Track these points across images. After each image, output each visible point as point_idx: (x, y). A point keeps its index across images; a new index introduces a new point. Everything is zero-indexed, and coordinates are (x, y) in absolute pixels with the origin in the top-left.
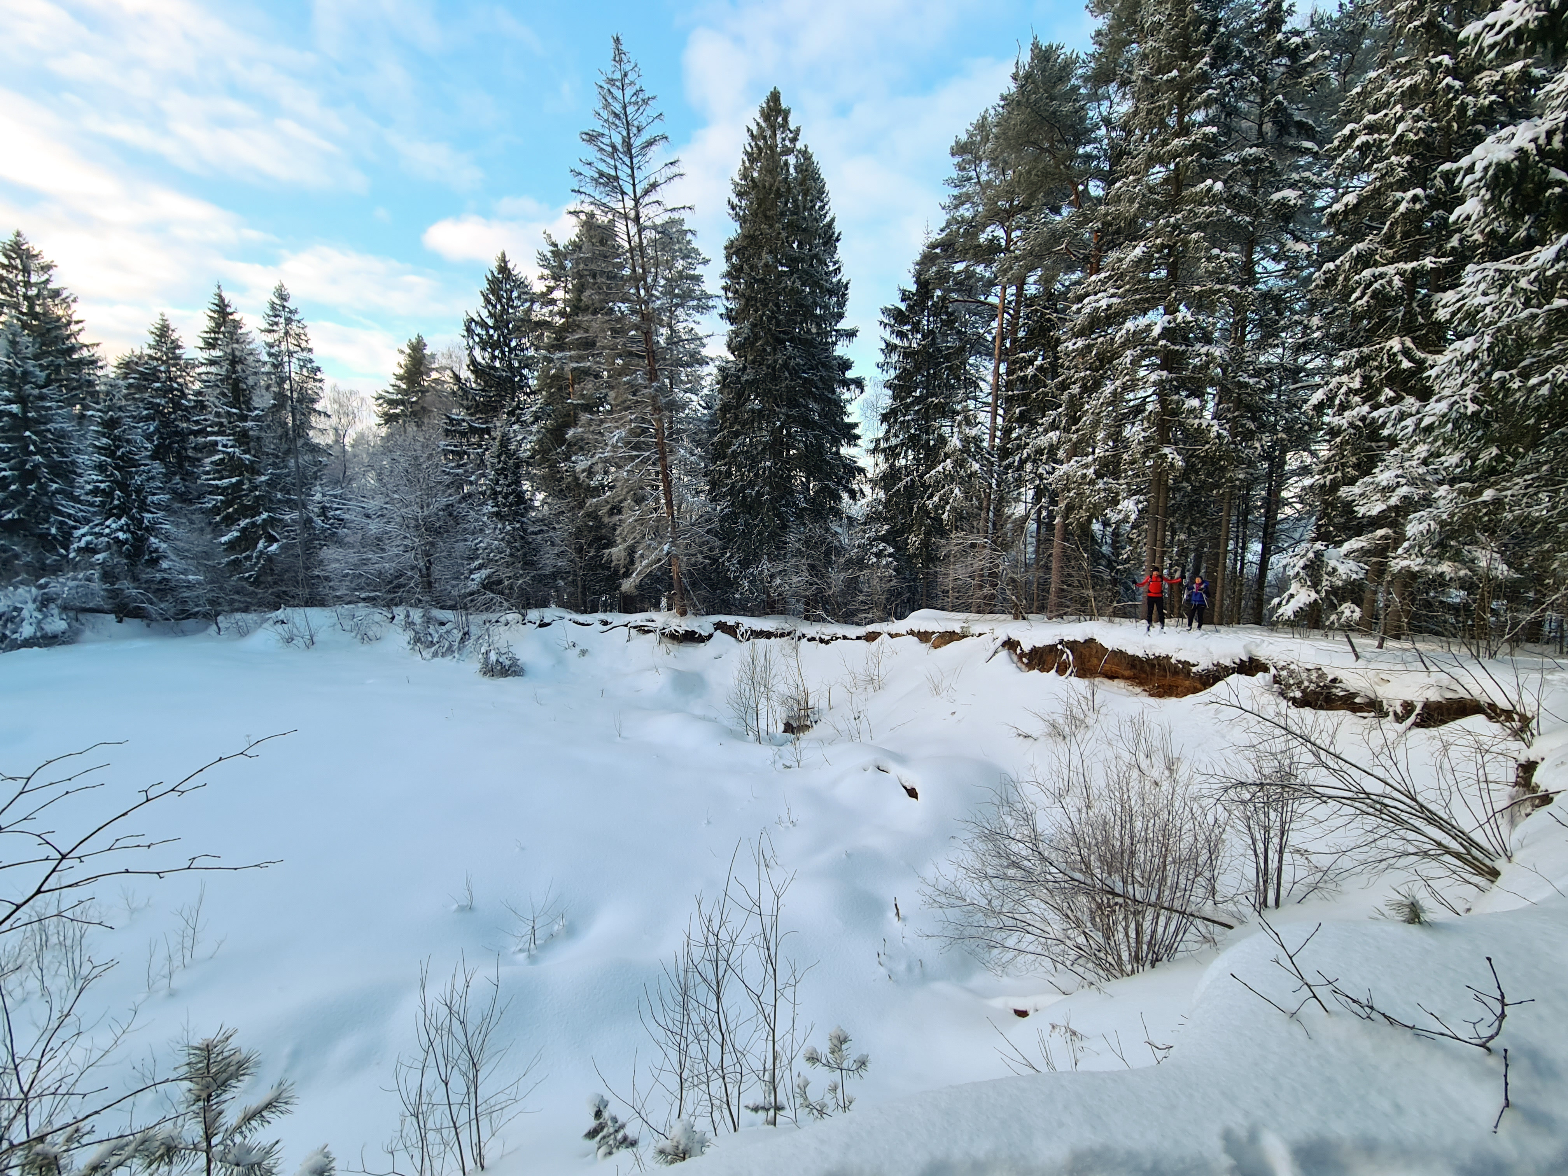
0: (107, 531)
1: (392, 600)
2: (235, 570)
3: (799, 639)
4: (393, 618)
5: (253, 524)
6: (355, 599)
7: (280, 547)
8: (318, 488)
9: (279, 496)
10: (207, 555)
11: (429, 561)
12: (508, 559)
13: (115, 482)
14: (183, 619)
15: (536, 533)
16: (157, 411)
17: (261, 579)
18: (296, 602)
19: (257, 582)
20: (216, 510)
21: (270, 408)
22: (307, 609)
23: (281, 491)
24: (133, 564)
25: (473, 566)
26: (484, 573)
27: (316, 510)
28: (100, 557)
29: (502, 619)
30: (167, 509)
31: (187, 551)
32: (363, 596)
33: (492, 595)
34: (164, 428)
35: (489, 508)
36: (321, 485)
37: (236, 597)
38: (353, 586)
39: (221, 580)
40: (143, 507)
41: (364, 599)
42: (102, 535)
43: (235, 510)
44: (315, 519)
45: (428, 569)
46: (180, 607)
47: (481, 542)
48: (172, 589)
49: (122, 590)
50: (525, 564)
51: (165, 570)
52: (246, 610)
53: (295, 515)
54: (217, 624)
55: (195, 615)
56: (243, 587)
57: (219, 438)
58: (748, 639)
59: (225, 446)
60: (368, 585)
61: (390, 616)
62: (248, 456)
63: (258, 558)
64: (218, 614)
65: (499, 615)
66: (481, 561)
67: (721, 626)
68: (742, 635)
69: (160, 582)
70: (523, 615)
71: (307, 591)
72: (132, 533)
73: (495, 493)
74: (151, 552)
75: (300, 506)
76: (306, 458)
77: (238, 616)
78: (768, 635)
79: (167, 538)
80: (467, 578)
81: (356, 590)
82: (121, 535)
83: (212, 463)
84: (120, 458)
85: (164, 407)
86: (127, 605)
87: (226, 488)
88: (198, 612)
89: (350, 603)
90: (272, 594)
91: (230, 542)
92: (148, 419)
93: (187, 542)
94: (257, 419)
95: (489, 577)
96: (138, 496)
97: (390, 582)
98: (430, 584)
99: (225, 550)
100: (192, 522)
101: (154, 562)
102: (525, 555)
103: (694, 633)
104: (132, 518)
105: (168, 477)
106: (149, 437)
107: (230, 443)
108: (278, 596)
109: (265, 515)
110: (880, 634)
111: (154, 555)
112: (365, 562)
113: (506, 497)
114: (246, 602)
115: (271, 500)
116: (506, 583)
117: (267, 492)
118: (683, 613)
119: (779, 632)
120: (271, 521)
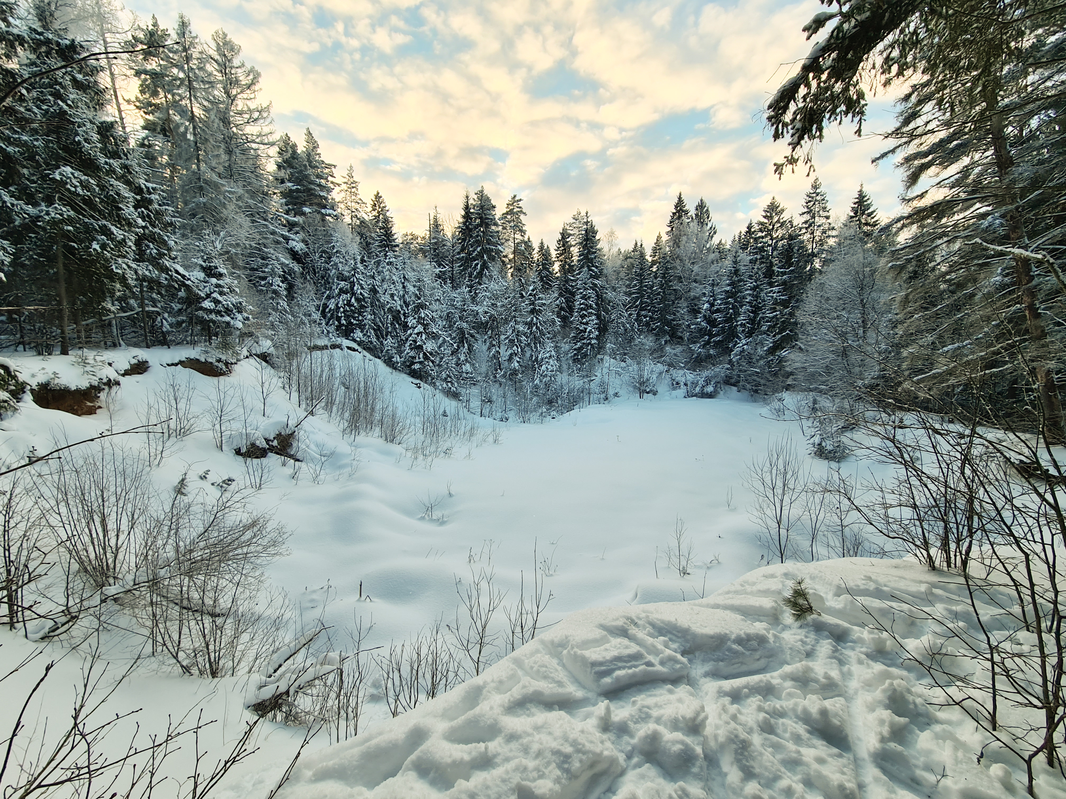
17: (778, 372)
62: (783, 297)
87: (772, 318)
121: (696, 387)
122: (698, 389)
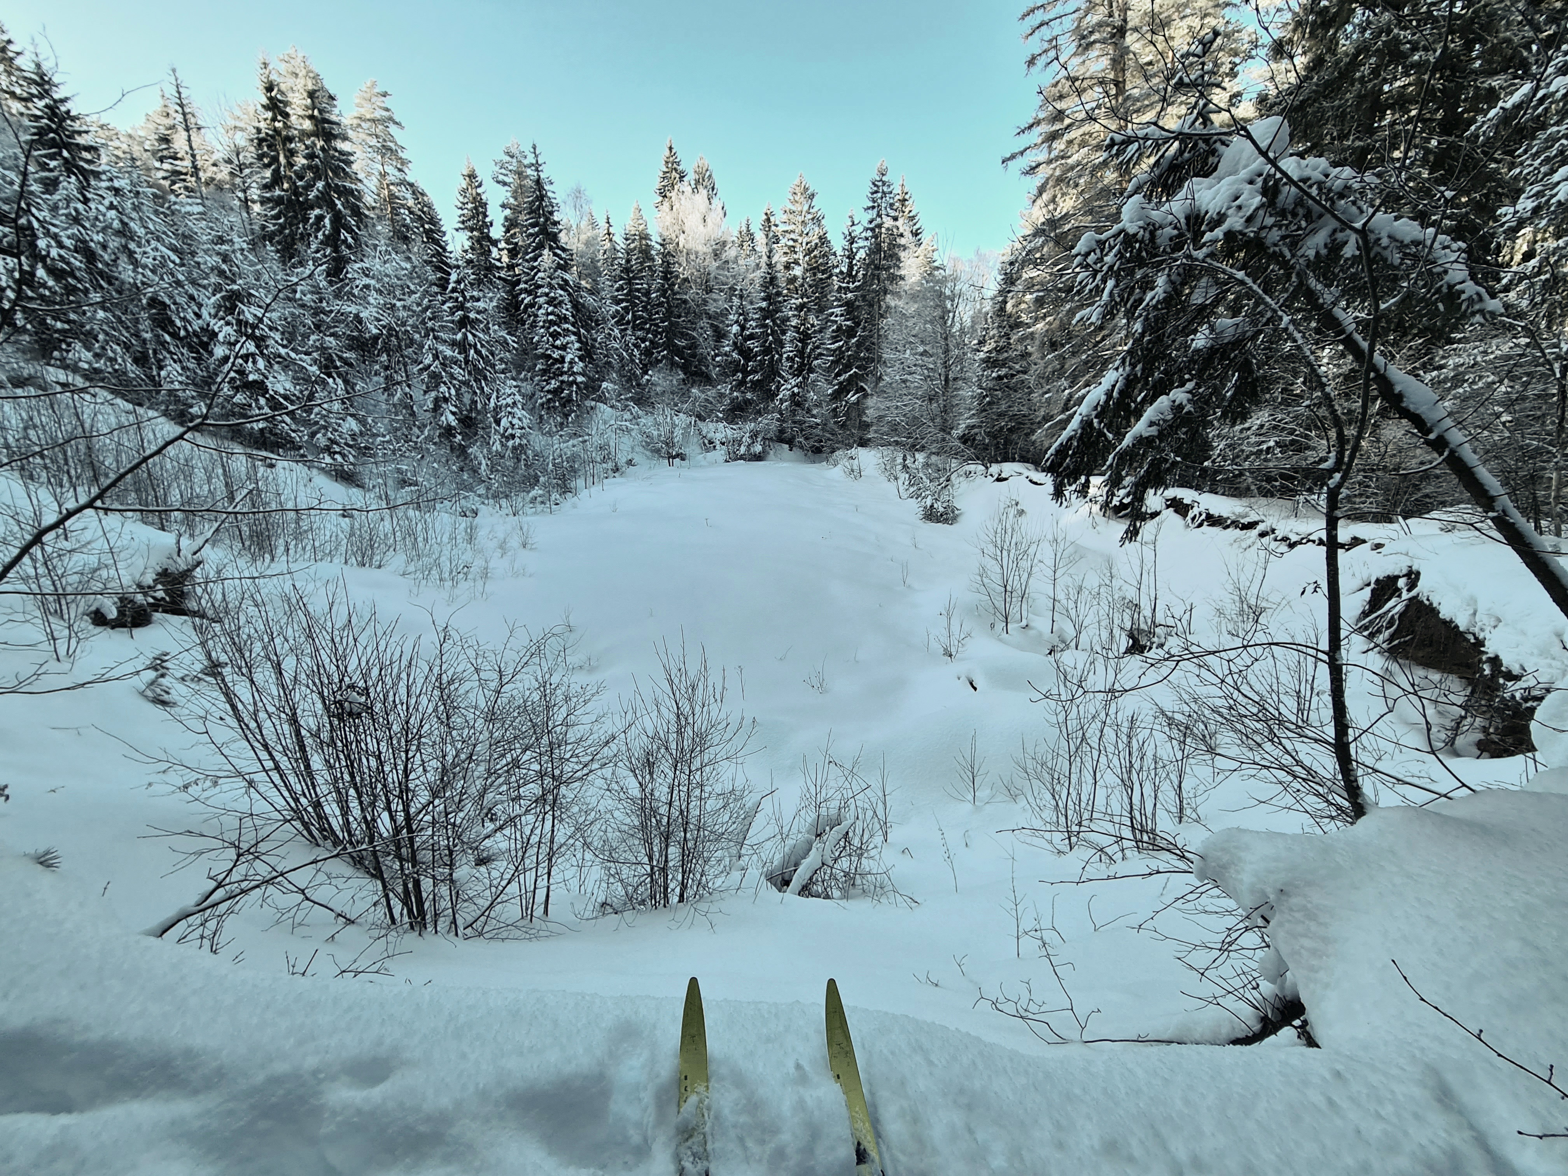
3: (1264, 534)
5: (845, 379)
9: (862, 355)
43: (841, 369)
57: (836, 310)
59: (836, 316)
63: (845, 406)
67: (1173, 503)
68: (1193, 518)
70: (985, 468)
83: (832, 331)
86: (792, 438)
90: (846, 435)
91: (832, 393)
99: (831, 400)
107: (840, 313)
109: (853, 371)
117: (855, 351)
119: (1242, 520)
120: (856, 376)
121: (740, 445)
122: (743, 449)
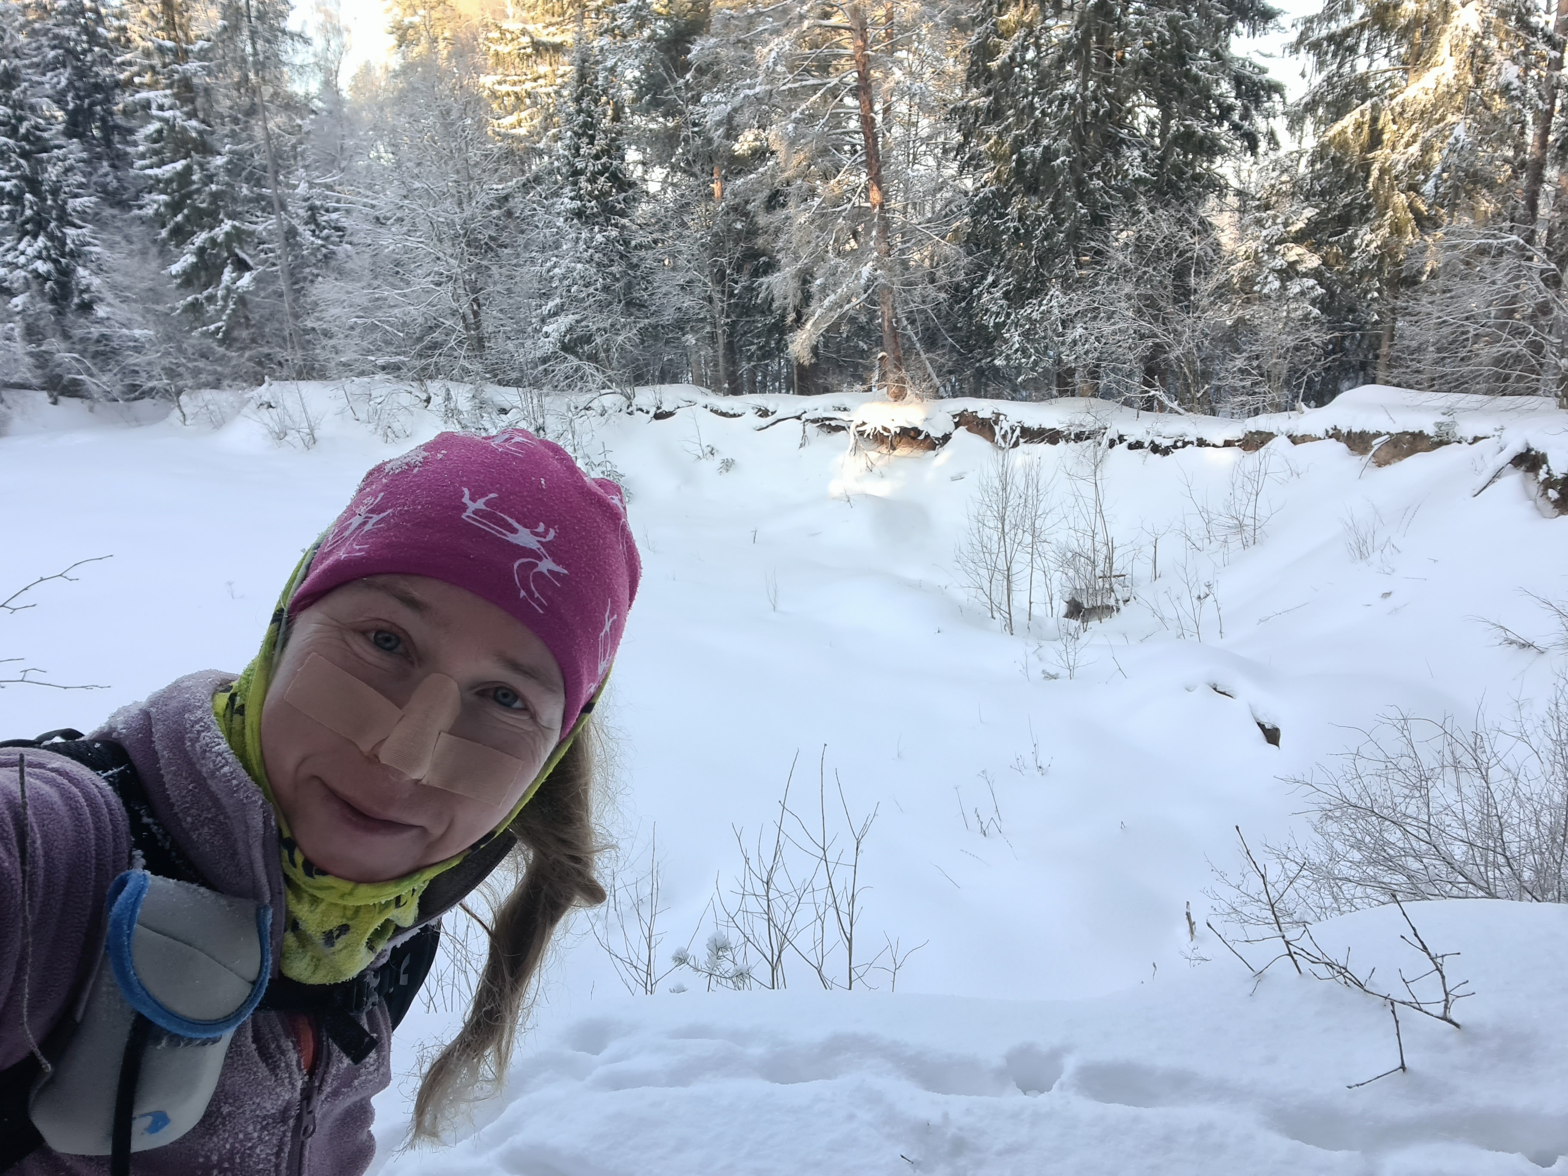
0: (22, 260)
1: (424, 369)
2: (197, 319)
3: (1112, 444)
4: (428, 400)
5: (213, 241)
6: (368, 367)
7: (256, 280)
8: (301, 172)
9: (245, 191)
10: (155, 295)
11: (475, 300)
12: (601, 296)
13: (23, 178)
14: (135, 399)
15: (648, 248)
16: (70, 52)
17: (235, 334)
18: (285, 372)
19: (228, 340)
20: (159, 220)
21: (219, 35)
22: (302, 384)
23: (247, 180)
24: (60, 313)
25: (545, 310)
26: (564, 321)
27: (302, 212)
28: (18, 301)
29: (595, 404)
30: (96, 219)
31: (128, 288)
32: (381, 362)
33: (576, 362)
34: (80, 79)
35: (566, 203)
36: (306, 167)
37: (201, 364)
38: (365, 344)
39: (178, 336)
40: (64, 219)
41: (383, 368)
42: (16, 266)
43: (187, 218)
44: (301, 229)
45: (476, 314)
46: (128, 381)
47: (555, 266)
48: (115, 352)
49: (51, 353)
50: (629, 304)
51: (100, 321)
52: (216, 385)
53: (272, 223)
54: (179, 406)
55: (150, 393)
56: (210, 348)
57: (151, 94)
58: (1016, 444)
59: (161, 108)
60: (388, 343)
61: (424, 396)
62: (194, 123)
63: (225, 299)
64: (179, 393)
65: (589, 396)
66: (558, 301)
67: (964, 420)
68: (1004, 437)
69: (98, 341)
70: (629, 398)
71: (300, 353)
72: (56, 262)
73: (577, 173)
74: (82, 292)
75: (276, 205)
76: (276, 122)
77: (208, 394)
78: (1053, 437)
79: (99, 270)
80: (537, 331)
81: (369, 352)
82: (42, 267)
83: (147, 138)
84: (26, 138)
85: (77, 42)
86: (60, 377)
87: (169, 181)
88: (152, 389)
89: (362, 373)
90: (250, 359)
91: (184, 272)
92: (54, 65)
93: (126, 274)
94: (203, 55)
95: (570, 329)
96: (55, 201)
97: (420, 339)
98: (480, 340)
99: (180, 286)
100: (128, 240)
101: (86, 307)
102: (629, 286)
103: (917, 432)
104: (51, 237)
105: (92, 162)
106: (59, 100)
107: (167, 102)
108: (260, 363)
109: (227, 225)
110: (1270, 436)
111: (86, 296)
112: (378, 303)
113: (592, 180)
114: (215, 372)
115: (235, 200)
116: (599, 340)
117: (227, 184)
118: (899, 396)
119: (1075, 430)
120: (236, 236)
